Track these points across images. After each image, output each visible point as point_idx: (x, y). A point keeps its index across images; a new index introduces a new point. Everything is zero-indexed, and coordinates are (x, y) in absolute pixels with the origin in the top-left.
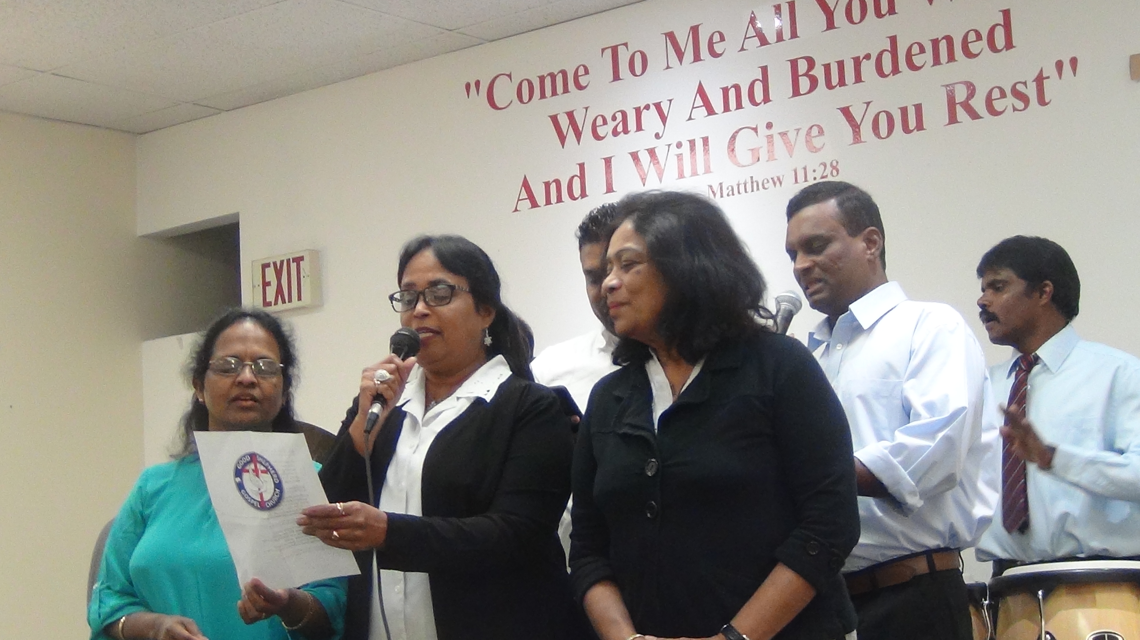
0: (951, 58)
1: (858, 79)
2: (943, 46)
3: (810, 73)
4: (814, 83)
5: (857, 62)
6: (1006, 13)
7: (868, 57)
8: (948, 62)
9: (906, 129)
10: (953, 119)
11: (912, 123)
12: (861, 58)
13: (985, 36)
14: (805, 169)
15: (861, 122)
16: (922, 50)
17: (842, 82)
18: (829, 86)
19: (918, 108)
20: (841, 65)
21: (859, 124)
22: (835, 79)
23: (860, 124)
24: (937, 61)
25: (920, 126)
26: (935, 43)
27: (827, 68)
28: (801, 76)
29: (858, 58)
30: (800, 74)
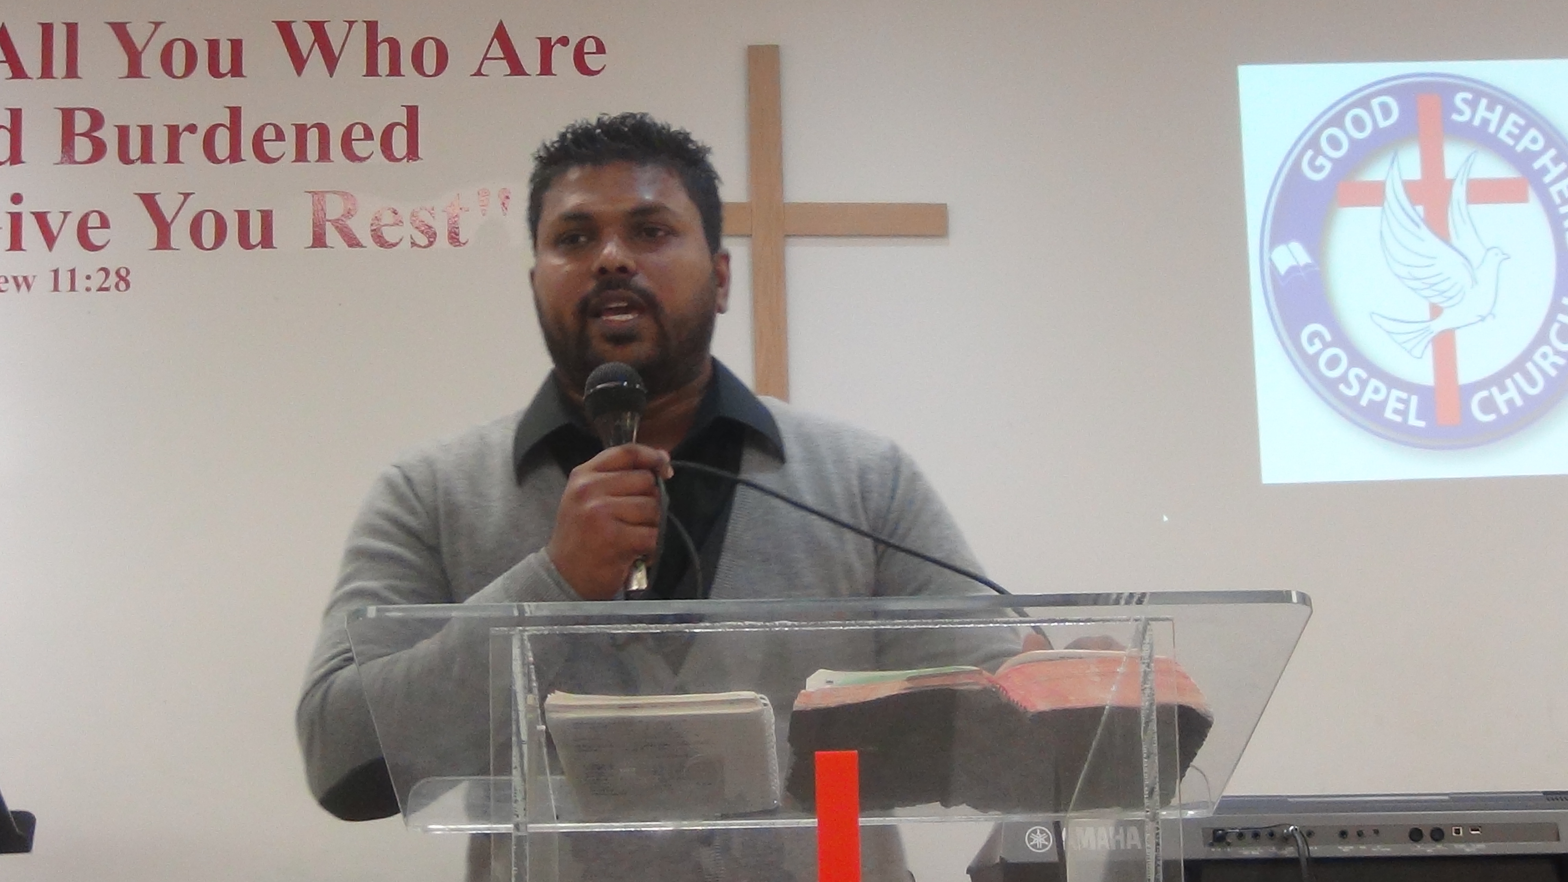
0: (324, 155)
1: (173, 157)
2: (313, 136)
3: (95, 134)
4: (99, 150)
5: (174, 133)
6: (412, 112)
7: (192, 129)
8: (317, 161)
9: (244, 241)
10: (319, 241)
11: (255, 235)
12: (181, 130)
13: (377, 135)
14: (73, 271)
15: (174, 218)
16: (280, 136)
17: (146, 157)
18: (124, 157)
19: (267, 217)
20: (146, 132)
21: (169, 221)
22: (135, 151)
23: (172, 221)
24: (301, 155)
25: (267, 241)
26: (301, 131)
27: (123, 132)
28: (78, 135)
29: (177, 127)
30: (77, 132)
